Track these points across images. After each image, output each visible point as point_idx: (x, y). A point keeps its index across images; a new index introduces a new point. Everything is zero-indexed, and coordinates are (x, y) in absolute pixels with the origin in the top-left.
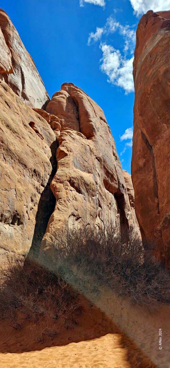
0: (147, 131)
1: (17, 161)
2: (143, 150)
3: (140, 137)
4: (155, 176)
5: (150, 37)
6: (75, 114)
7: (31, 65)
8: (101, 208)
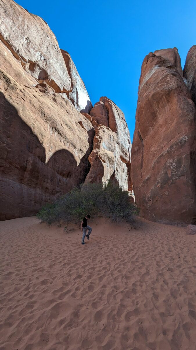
0: (141, 131)
1: (71, 144)
2: (138, 142)
3: (137, 134)
4: (142, 157)
5: (148, 71)
6: (106, 116)
7: (82, 86)
8: (118, 171)
